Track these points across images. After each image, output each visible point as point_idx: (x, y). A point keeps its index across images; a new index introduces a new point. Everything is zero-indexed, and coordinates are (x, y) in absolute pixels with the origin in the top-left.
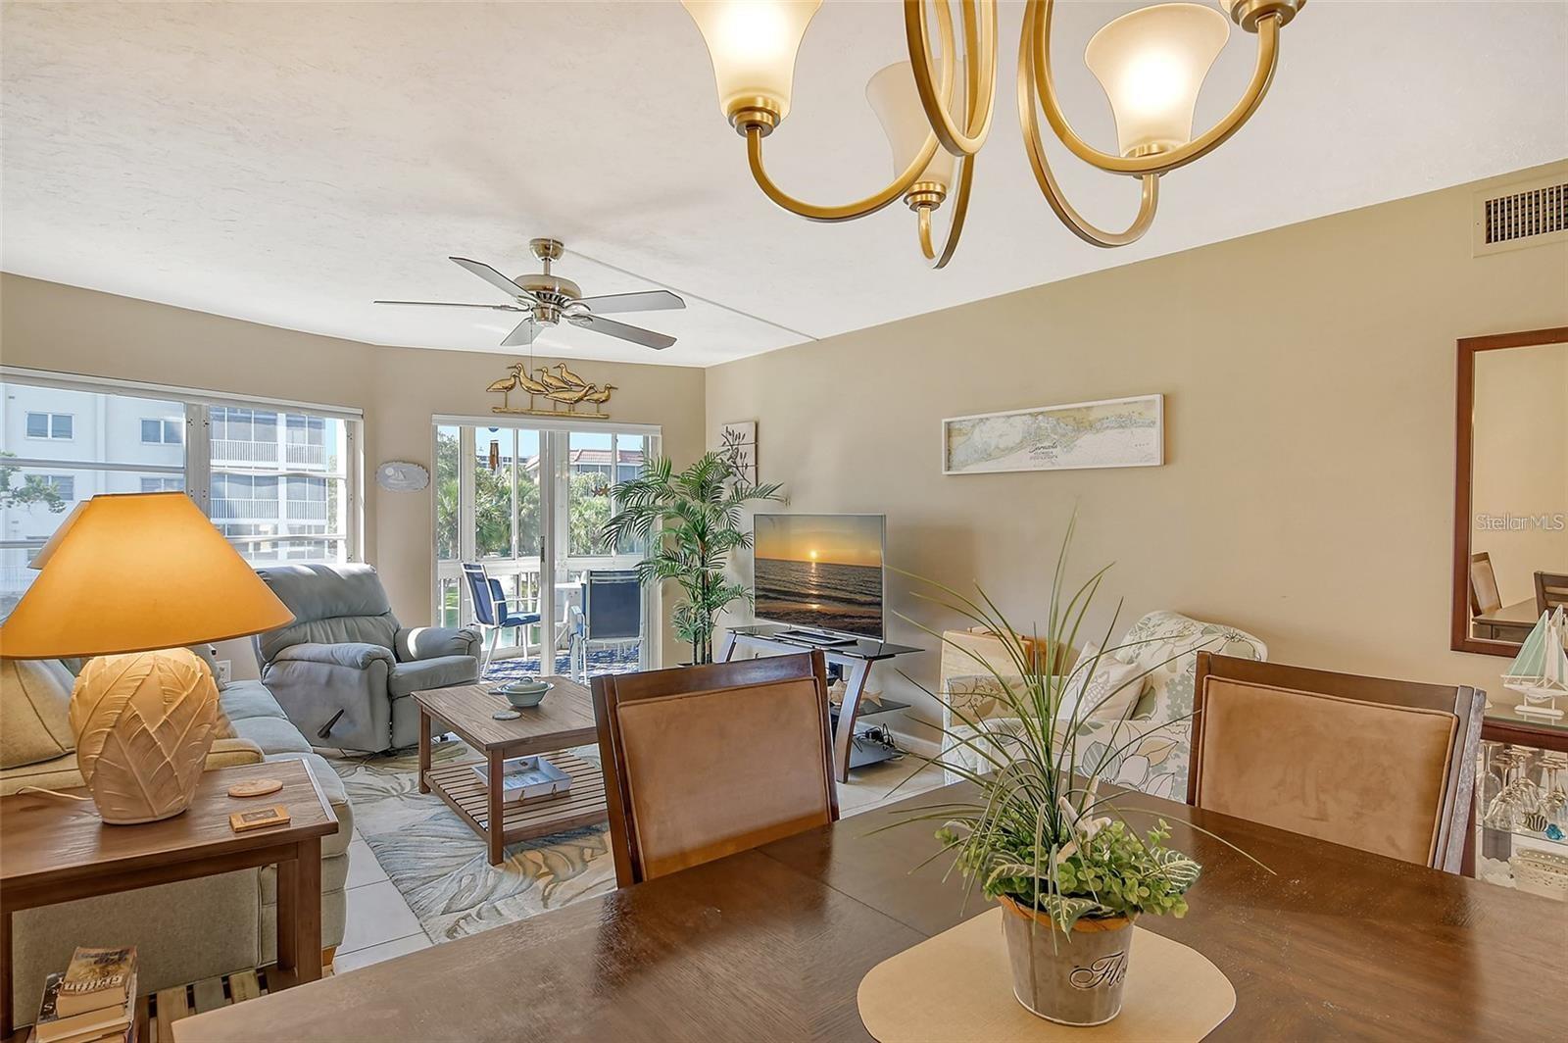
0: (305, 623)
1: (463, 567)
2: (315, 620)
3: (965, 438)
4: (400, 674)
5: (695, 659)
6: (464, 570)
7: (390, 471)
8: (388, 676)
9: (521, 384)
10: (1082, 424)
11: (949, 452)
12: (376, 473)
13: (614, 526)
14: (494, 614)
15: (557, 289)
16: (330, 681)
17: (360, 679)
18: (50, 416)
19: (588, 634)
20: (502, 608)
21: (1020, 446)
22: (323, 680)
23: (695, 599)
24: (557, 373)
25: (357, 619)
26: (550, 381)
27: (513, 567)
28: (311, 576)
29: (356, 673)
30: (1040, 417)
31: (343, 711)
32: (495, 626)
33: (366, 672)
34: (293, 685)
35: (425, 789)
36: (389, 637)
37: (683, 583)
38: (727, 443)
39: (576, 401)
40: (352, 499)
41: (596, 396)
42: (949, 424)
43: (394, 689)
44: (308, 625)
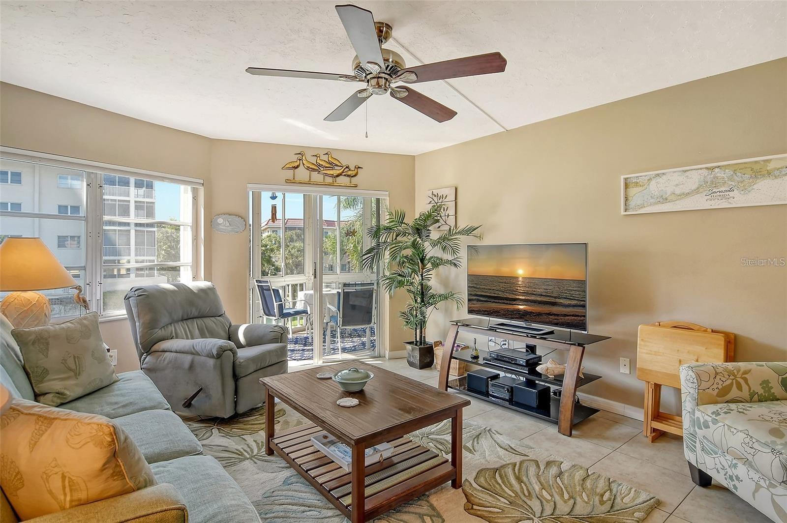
0: (171, 324)
1: (255, 282)
2: (177, 321)
3: (640, 189)
4: (242, 361)
5: (416, 339)
6: (256, 284)
7: (220, 221)
8: (234, 362)
9: (303, 164)
10: (759, 172)
11: (626, 199)
12: (211, 222)
13: (370, 255)
14: (275, 311)
15: (391, 60)
16: (192, 367)
17: (215, 366)
18: (9, 204)
19: (341, 323)
20: (281, 307)
21: (697, 191)
22: (187, 365)
23: (416, 301)
24: (325, 158)
25: (203, 319)
26: (321, 163)
27: (282, 282)
28: (173, 292)
29: (211, 362)
30: (717, 170)
31: (202, 389)
32: (276, 318)
33: (219, 360)
34: (163, 369)
35: (270, 452)
36: (225, 331)
37: (409, 291)
38: (433, 202)
39: (338, 176)
40: (195, 238)
41: (349, 173)
42: (626, 179)
43: (238, 371)
44: (173, 325)
